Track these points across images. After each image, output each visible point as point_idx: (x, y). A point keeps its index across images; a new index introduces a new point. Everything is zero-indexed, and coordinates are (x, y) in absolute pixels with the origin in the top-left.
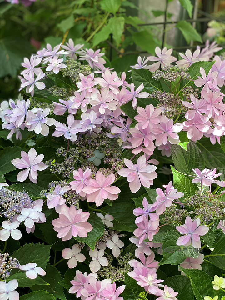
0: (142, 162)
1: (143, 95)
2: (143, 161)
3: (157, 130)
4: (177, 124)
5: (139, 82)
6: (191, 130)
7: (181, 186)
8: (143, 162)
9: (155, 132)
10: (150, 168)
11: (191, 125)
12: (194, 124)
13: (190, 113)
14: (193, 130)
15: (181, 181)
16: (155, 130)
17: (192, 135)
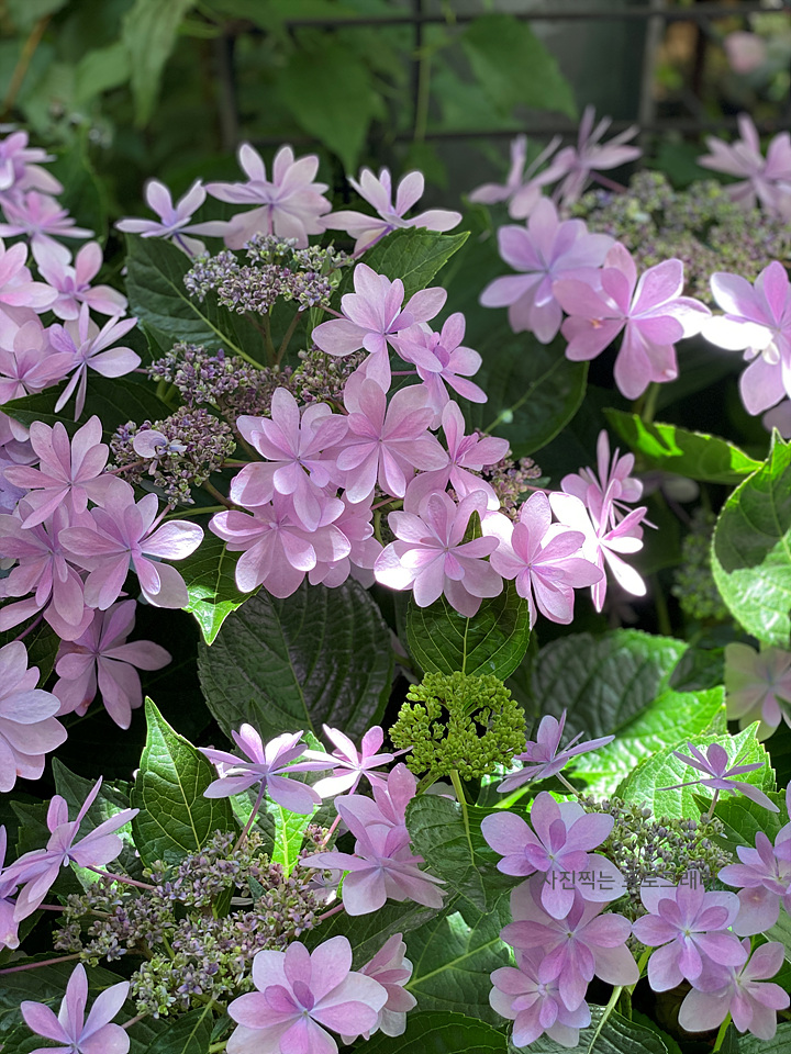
0: (7, 672)
1: (115, 362)
2: (12, 666)
3: (86, 540)
4: (176, 525)
5: (150, 293)
6: (256, 551)
7: (175, 796)
8: (15, 670)
9: (80, 547)
10: (32, 702)
11: (258, 531)
12: (272, 525)
13: (254, 476)
14: (267, 553)
15: (180, 770)
16: (78, 537)
17: (260, 575)
